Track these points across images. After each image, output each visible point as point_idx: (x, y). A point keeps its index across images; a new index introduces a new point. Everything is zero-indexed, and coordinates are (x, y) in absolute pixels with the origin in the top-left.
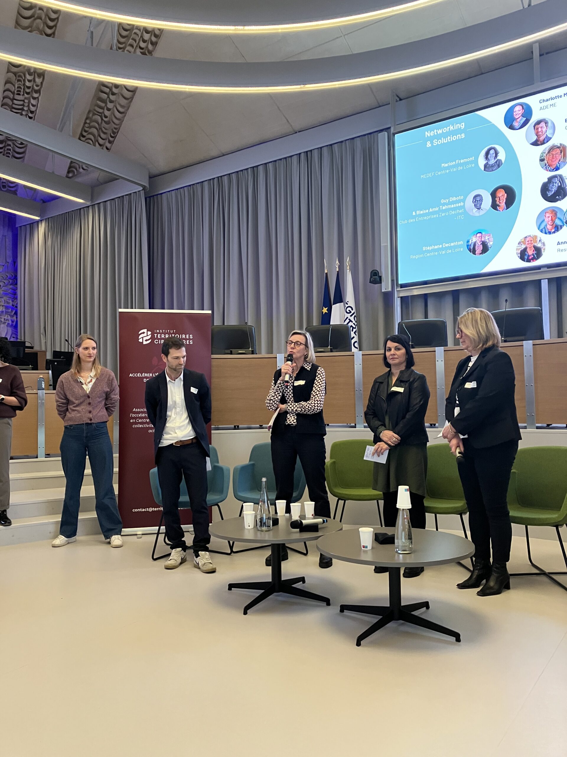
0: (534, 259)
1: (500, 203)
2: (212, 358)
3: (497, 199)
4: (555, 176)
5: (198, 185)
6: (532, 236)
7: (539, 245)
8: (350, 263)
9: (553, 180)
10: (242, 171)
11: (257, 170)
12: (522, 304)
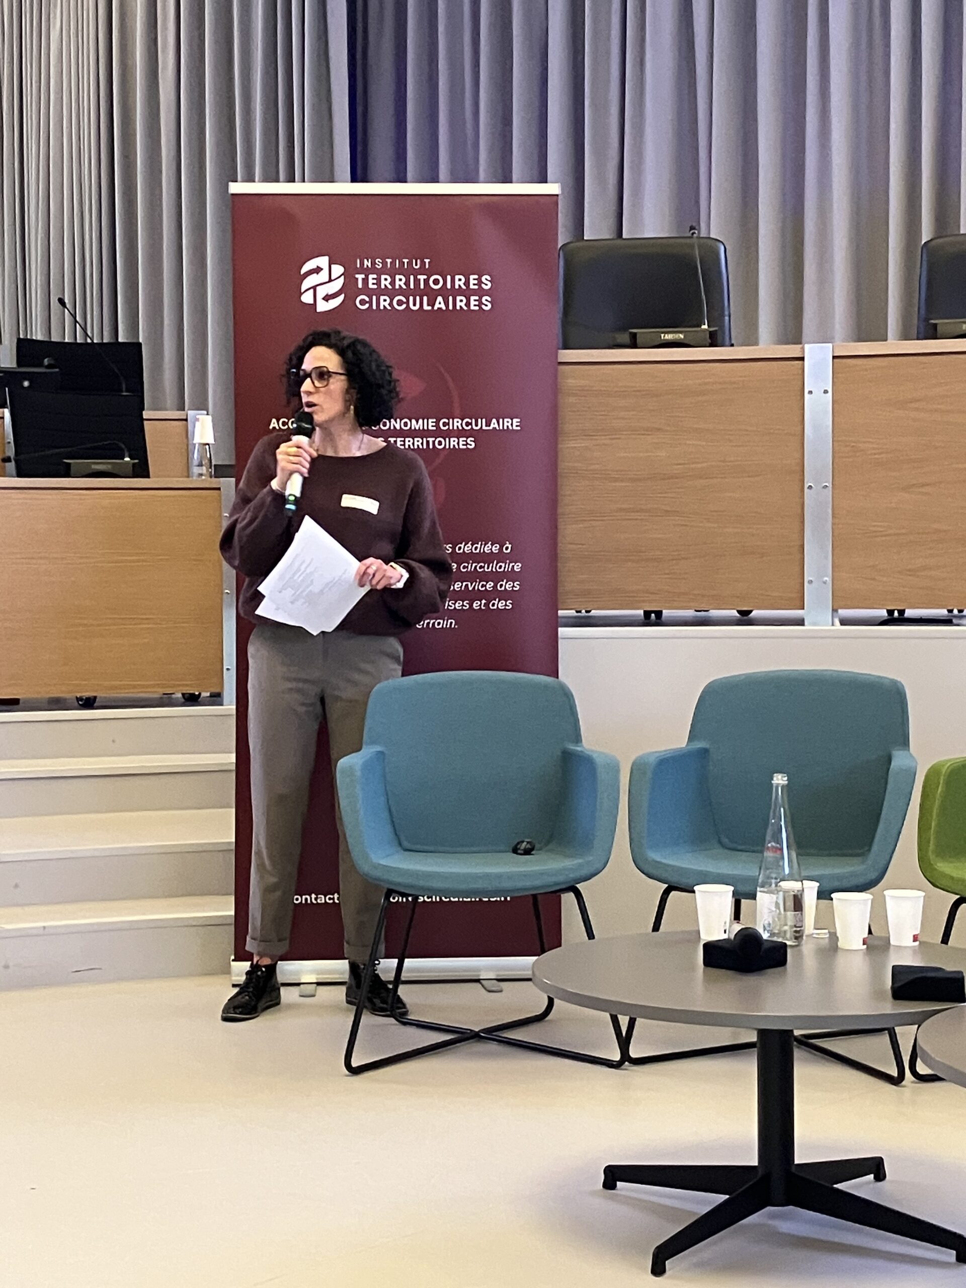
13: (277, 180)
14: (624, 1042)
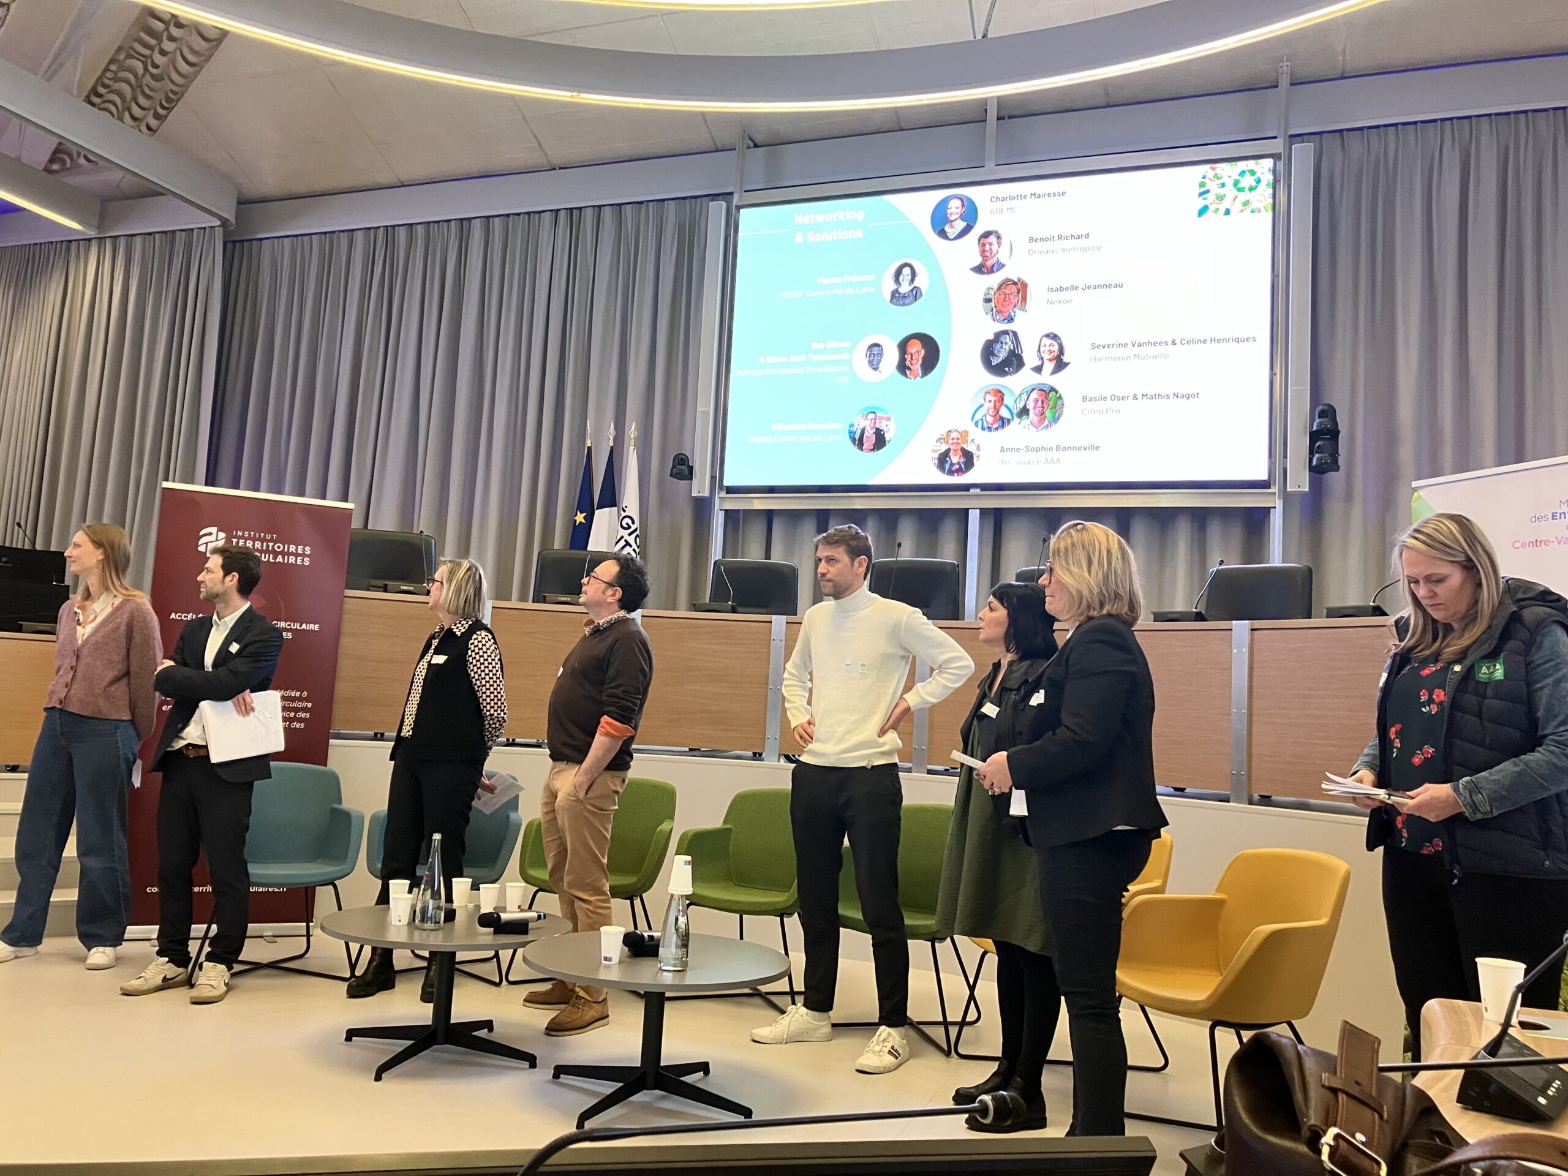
0: (960, 471)
1: (911, 364)
2: (346, 595)
3: (908, 357)
4: (1006, 332)
5: (341, 234)
6: (959, 430)
7: (970, 448)
8: (636, 434)
9: (1002, 339)
10: (438, 222)
11: (468, 226)
12: (933, 551)
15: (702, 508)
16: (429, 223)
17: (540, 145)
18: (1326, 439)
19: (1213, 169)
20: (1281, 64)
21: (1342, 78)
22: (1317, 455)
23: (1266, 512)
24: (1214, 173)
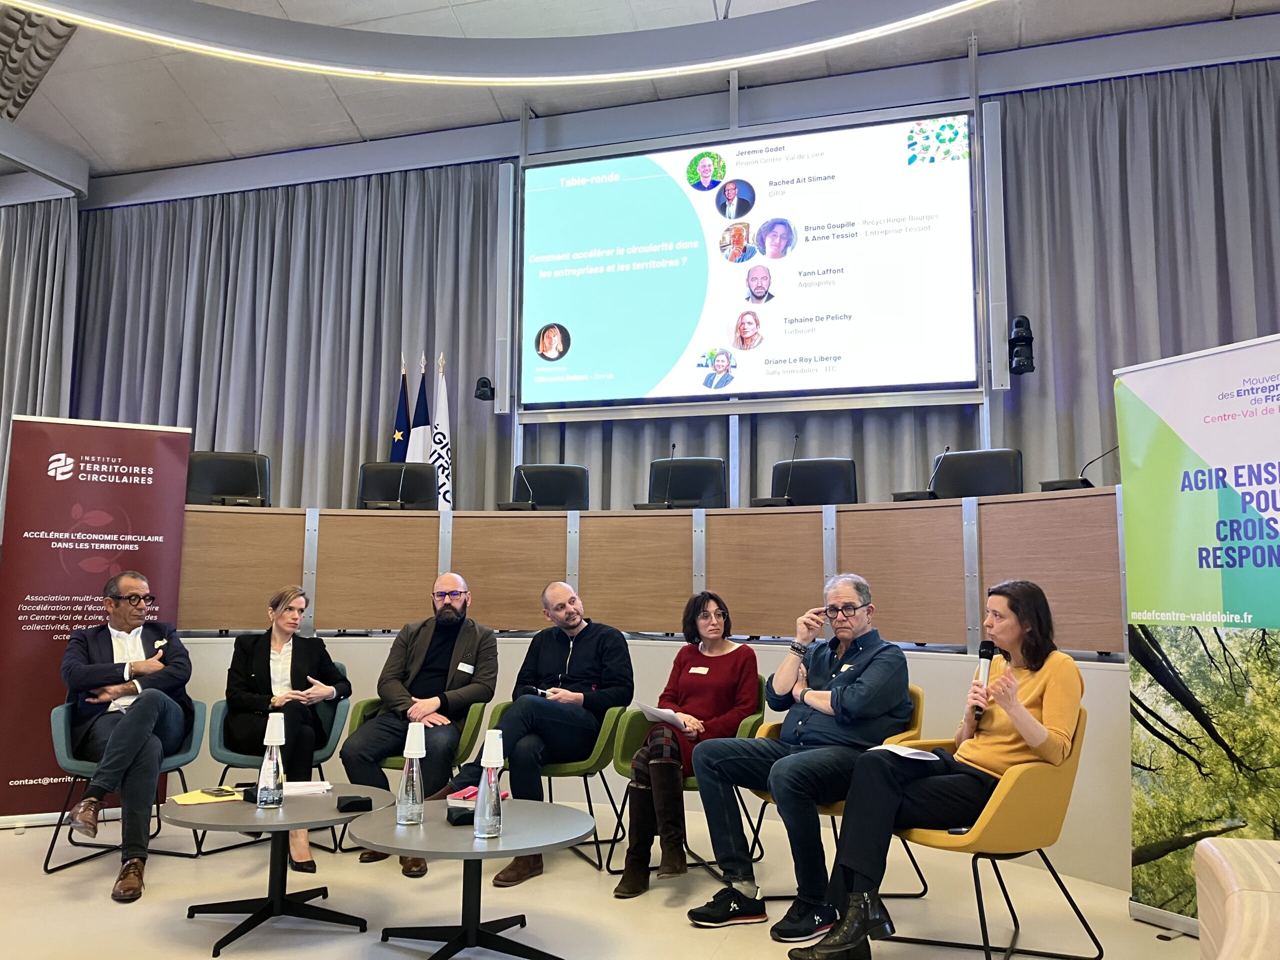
2: (186, 509)
5: (183, 202)
8: (444, 362)
10: (267, 189)
11: (293, 190)
12: (701, 450)
13: (25, 414)
14: (199, 844)
15: (503, 423)
16: (259, 190)
17: (353, 121)
18: (1022, 345)
19: (919, 125)
20: (969, 38)
21: (1020, 48)
22: (1016, 359)
23: (975, 408)
24: (919, 128)
